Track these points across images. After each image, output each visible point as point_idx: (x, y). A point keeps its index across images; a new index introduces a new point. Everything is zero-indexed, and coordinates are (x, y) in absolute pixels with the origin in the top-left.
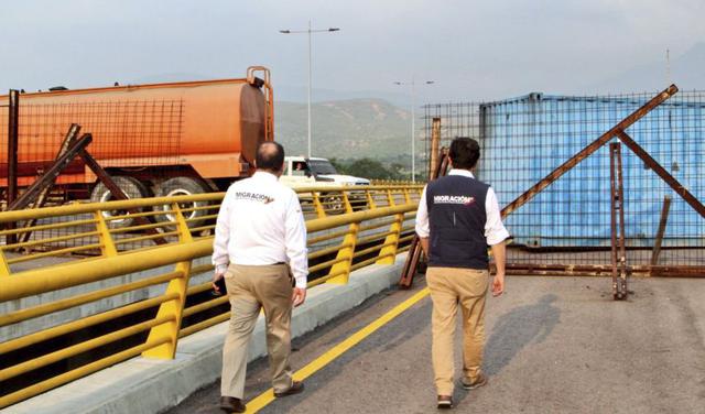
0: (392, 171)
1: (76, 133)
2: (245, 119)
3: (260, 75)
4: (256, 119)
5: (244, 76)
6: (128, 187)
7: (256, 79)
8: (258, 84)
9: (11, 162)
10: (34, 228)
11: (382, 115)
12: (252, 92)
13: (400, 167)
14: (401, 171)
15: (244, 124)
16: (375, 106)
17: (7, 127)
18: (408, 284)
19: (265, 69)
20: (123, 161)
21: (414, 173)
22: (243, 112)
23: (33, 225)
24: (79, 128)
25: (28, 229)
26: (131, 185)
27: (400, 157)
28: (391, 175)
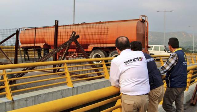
0: (187, 50)
1: (74, 35)
2: (138, 32)
3: (144, 18)
4: (142, 32)
5: (139, 18)
6: (101, 53)
7: (143, 20)
8: (143, 21)
9: (55, 44)
10: (60, 67)
11: (185, 36)
12: (141, 23)
13: (189, 49)
14: (190, 50)
15: (137, 34)
16: (183, 34)
17: (54, 33)
18: (194, 103)
19: (146, 16)
20: (100, 45)
21: (193, 51)
22: (137, 30)
23: (60, 66)
24: (75, 33)
25: (58, 68)
26: (102, 52)
27: (189, 47)
28: (187, 51)
